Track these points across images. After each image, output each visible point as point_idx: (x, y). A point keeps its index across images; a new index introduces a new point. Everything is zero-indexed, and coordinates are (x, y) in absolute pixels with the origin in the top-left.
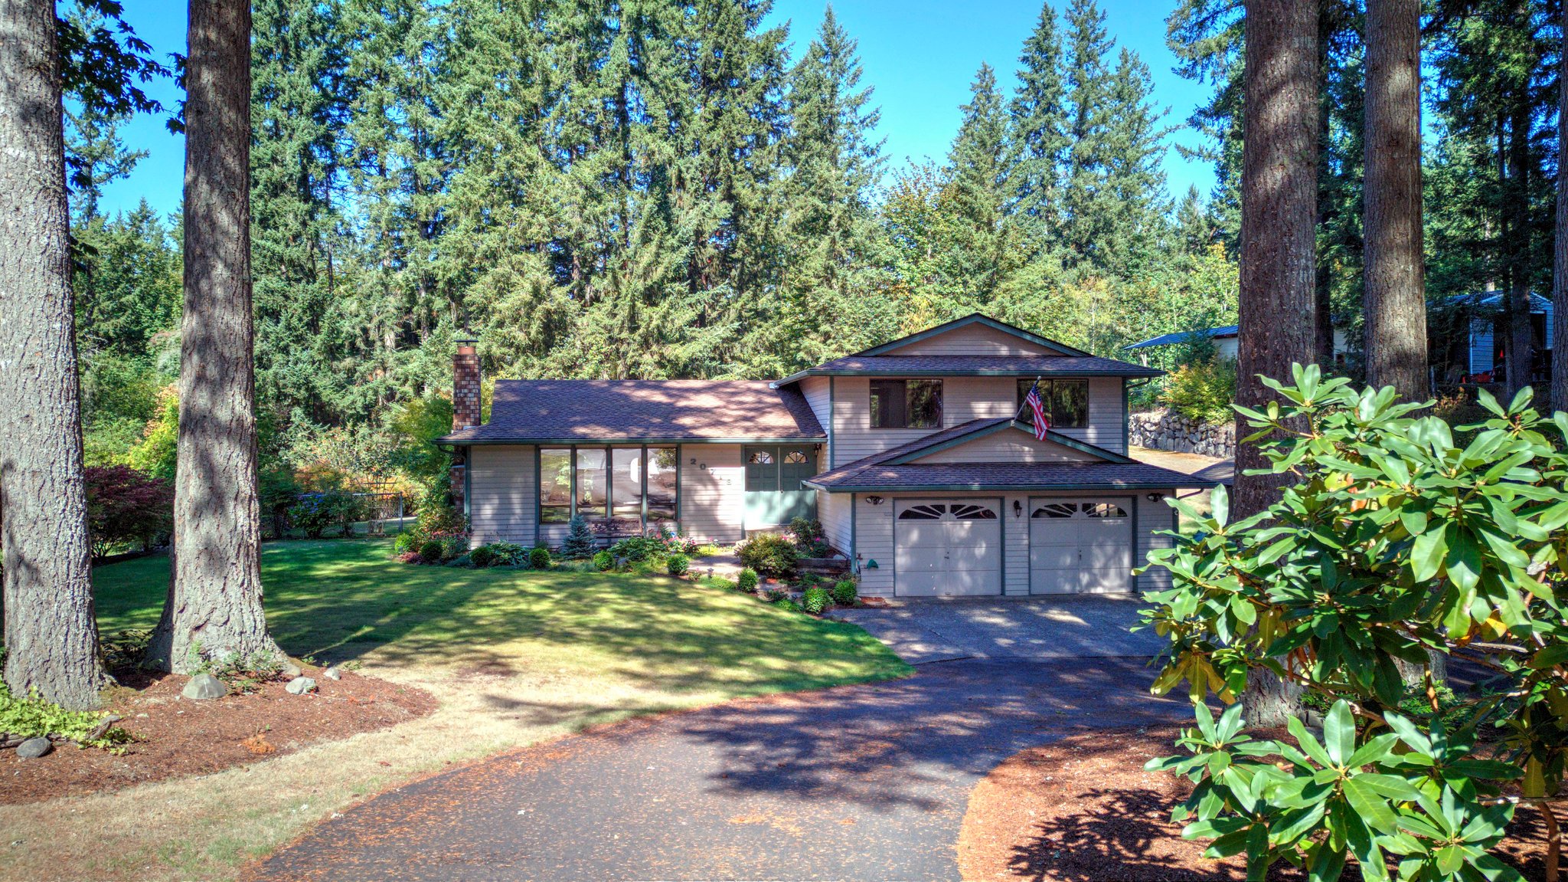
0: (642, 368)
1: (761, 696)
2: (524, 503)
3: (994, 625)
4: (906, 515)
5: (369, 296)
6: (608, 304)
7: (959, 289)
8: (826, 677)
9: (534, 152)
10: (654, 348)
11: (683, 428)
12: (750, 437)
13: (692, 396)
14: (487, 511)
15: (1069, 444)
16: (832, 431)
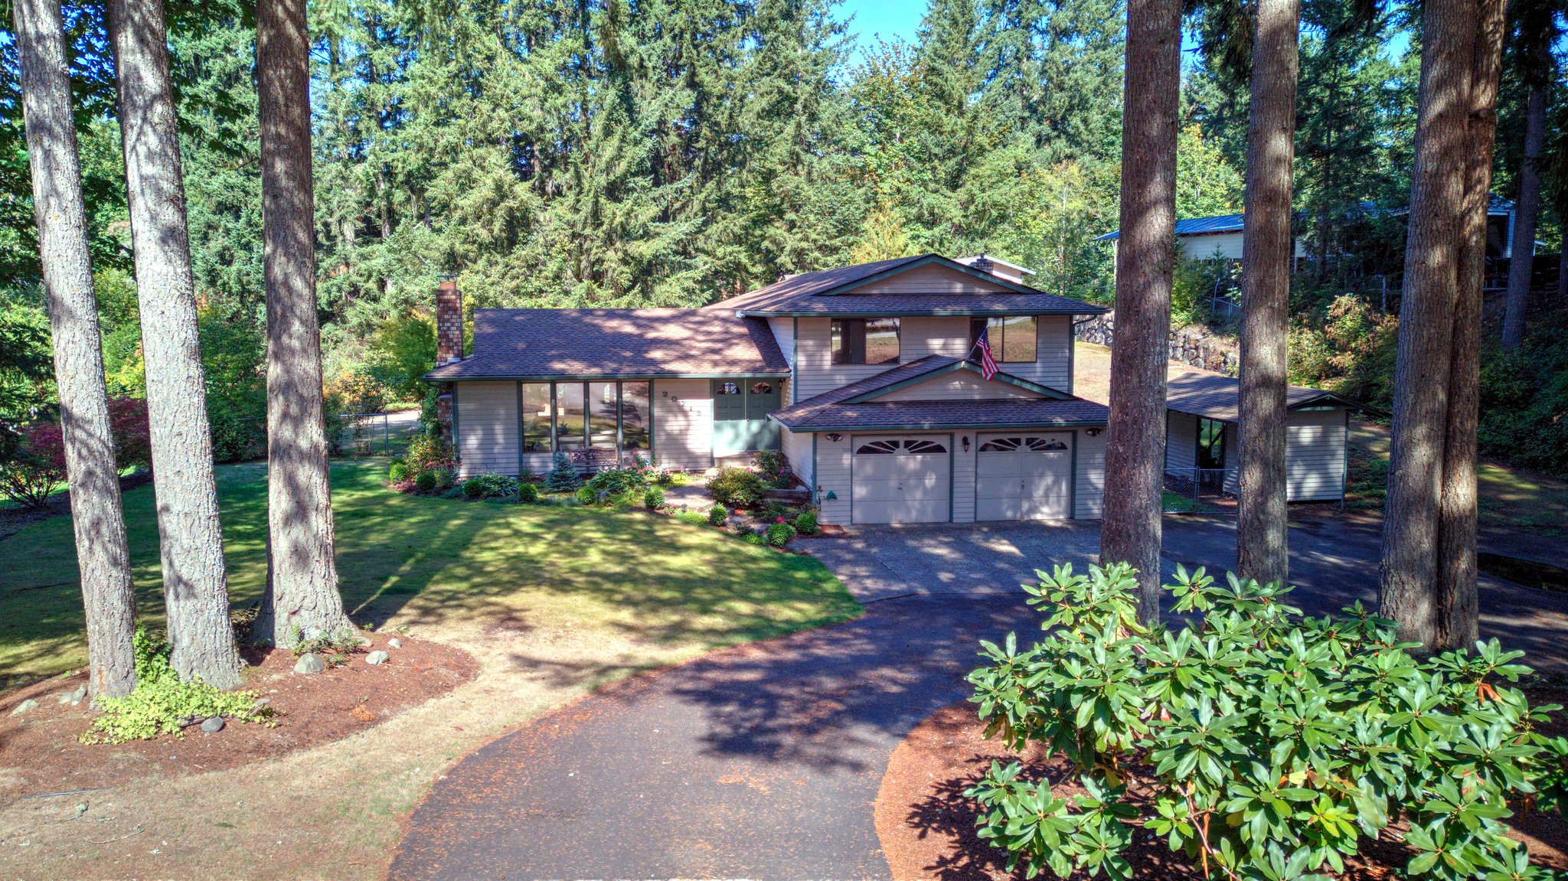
0: (606, 266)
1: (734, 646)
2: (506, 434)
3: (939, 557)
4: (864, 450)
5: (328, 191)
6: (571, 197)
7: (928, 175)
8: (789, 622)
9: (493, 42)
10: (618, 245)
11: (654, 362)
12: (716, 372)
13: (661, 327)
14: (473, 442)
15: (1016, 382)
16: (796, 367)
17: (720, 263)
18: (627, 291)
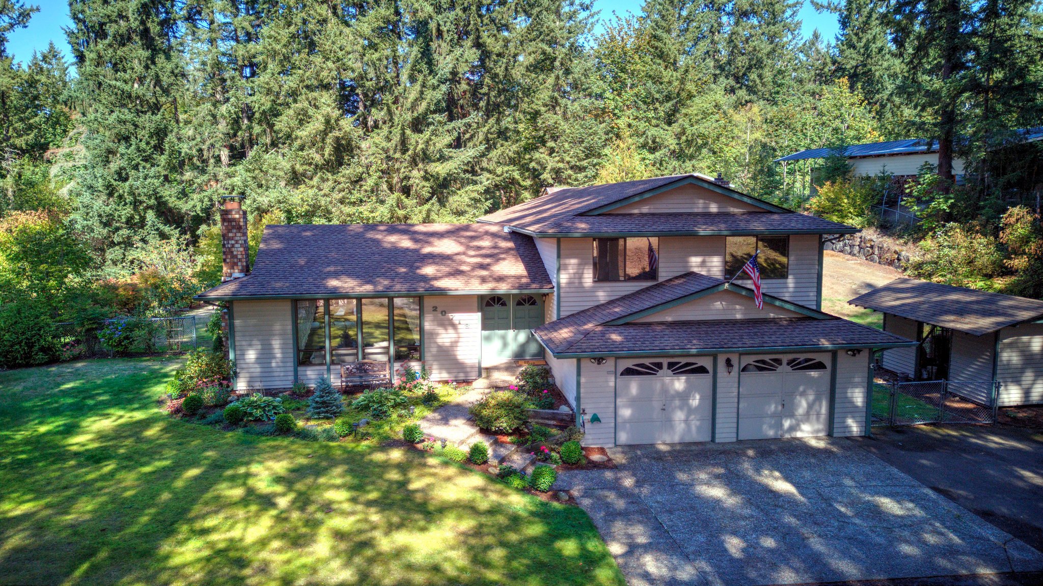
0: (411, 182)
2: (283, 349)
5: (202, 124)
6: (385, 130)
7: (651, 114)
10: (421, 166)
11: (425, 279)
12: (484, 289)
13: (436, 242)
14: (251, 355)
15: (778, 303)
16: (559, 284)
17: (498, 179)
18: (428, 200)
